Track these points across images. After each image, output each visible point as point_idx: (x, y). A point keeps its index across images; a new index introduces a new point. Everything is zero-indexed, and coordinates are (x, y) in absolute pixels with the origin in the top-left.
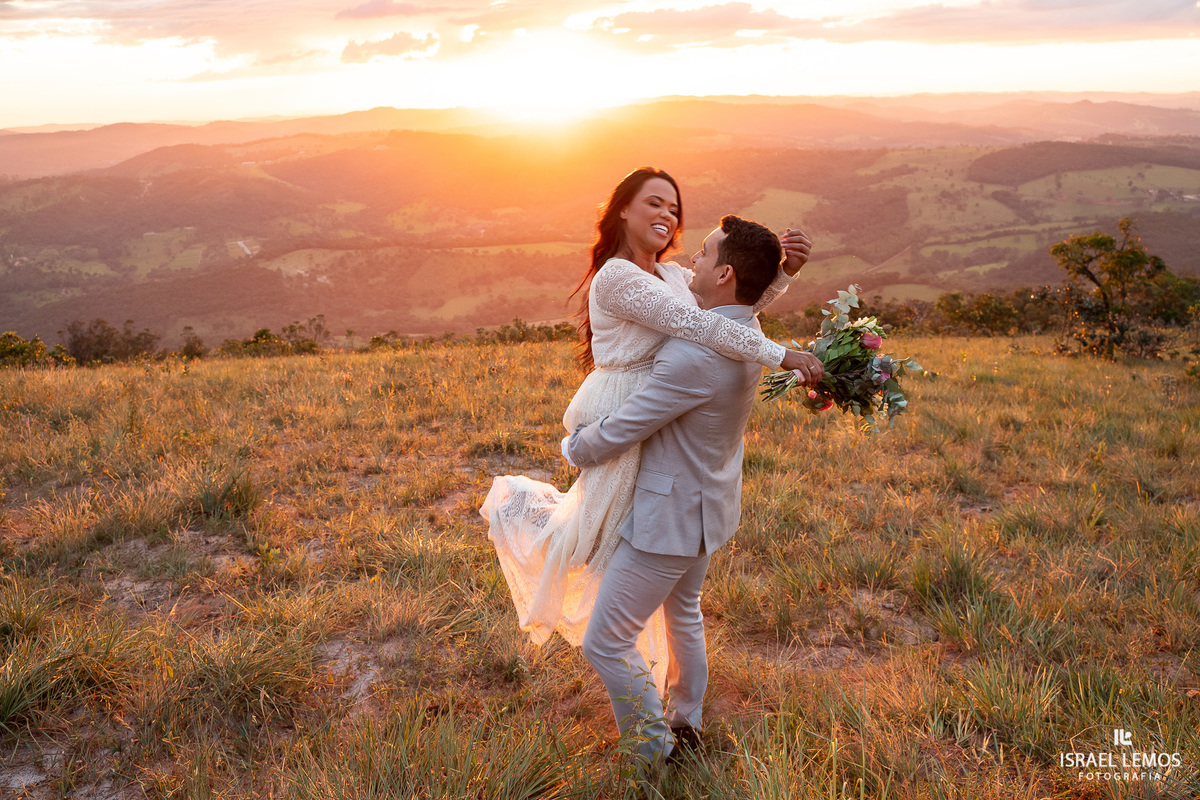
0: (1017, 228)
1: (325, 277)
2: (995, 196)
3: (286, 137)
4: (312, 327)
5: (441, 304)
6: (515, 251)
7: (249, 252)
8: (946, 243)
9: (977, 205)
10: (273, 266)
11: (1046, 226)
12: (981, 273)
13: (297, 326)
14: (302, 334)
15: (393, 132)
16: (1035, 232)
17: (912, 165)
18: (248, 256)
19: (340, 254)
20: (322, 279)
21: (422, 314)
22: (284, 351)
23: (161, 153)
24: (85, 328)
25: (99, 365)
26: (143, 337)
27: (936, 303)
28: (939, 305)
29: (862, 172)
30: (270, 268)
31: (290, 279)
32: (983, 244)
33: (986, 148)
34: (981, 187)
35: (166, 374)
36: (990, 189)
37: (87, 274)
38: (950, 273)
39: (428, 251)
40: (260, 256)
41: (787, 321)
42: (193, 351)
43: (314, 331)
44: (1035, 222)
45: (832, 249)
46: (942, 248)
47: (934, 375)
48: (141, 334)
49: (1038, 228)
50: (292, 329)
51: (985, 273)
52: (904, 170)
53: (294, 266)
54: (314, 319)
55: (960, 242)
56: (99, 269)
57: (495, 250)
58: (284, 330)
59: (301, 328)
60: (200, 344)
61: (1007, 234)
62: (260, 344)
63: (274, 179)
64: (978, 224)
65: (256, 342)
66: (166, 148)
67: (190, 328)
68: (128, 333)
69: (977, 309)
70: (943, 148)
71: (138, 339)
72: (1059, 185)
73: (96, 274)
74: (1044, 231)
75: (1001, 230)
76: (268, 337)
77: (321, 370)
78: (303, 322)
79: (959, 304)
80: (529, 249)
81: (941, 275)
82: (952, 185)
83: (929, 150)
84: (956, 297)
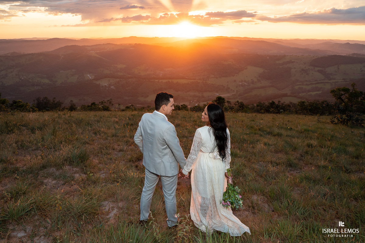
0: (325, 81)
1: (113, 87)
2: (318, 71)
3: (104, 44)
4: (108, 102)
5: (147, 96)
6: (170, 81)
7: (91, 78)
8: (303, 85)
9: (313, 73)
10: (98, 83)
11: (334, 81)
12: (313, 94)
13: (104, 102)
14: (105, 104)
15: (136, 44)
16: (331, 83)
17: (293, 60)
18: (90, 79)
19: (118, 80)
20: (112, 87)
21: (142, 99)
22: (99, 110)
23: (67, 47)
24: (41, 99)
25: (45, 111)
26: (58, 103)
27: (297, 104)
28: (298, 105)
29: (277, 62)
30: (97, 83)
31: (102, 87)
32: (314, 86)
33: (316, 56)
34: (314, 68)
35: (64, 116)
36: (317, 69)
37: (43, 82)
38: (303, 94)
39: (144, 80)
40: (94, 79)
41: (252, 107)
42: (72, 108)
43: (109, 103)
44: (331, 79)
45: (267, 85)
46: (301, 86)
47: (291, 128)
48: (58, 102)
49: (331, 81)
50: (102, 103)
51: (314, 95)
52: (290, 62)
53: (104, 83)
54: (109, 100)
55: (307, 85)
56: (46, 81)
57: (164, 81)
58: (100, 103)
59: (105, 102)
60: (75, 106)
61: (321, 83)
62: (92, 107)
63: (99, 57)
64: (313, 80)
65: (91, 106)
66: (68, 46)
67: (72, 101)
68: (54, 101)
69: (309, 107)
70: (303, 56)
71: (57, 103)
72: (339, 69)
73: (45, 82)
74: (333, 82)
75: (320, 82)
76: (95, 105)
77: (110, 117)
78: (106, 100)
79: (304, 104)
80: (175, 81)
81: (300, 95)
82: (305, 67)
83: (299, 56)
84: (303, 102)
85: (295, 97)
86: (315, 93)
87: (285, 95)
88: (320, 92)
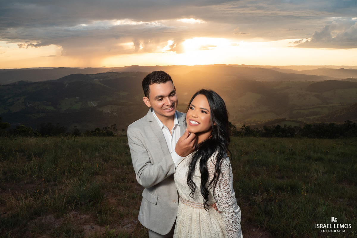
0: (322, 106)
1: (115, 113)
2: (315, 96)
3: (107, 73)
7: (94, 105)
8: (301, 110)
9: (310, 98)
10: (101, 109)
11: (331, 105)
12: (311, 119)
15: (137, 72)
16: (328, 107)
17: (290, 86)
18: (94, 106)
19: (120, 107)
20: (115, 114)
22: (104, 135)
24: (45, 125)
25: (48, 137)
29: (275, 88)
31: (105, 113)
32: (312, 110)
33: (313, 82)
34: (311, 93)
35: (68, 141)
36: (314, 94)
37: (48, 110)
38: (302, 119)
40: (97, 106)
42: (76, 133)
43: (113, 129)
44: (328, 104)
45: (266, 110)
46: (299, 111)
48: (61, 128)
50: (106, 128)
52: (288, 88)
53: (107, 110)
54: (113, 126)
55: (305, 109)
56: (51, 108)
59: (109, 128)
60: (78, 131)
61: (319, 107)
62: (97, 132)
63: (103, 85)
64: (310, 104)
65: (95, 131)
67: (76, 126)
68: (58, 127)
70: (300, 81)
72: (335, 93)
73: (50, 110)
74: (330, 107)
75: (317, 106)
76: (99, 130)
78: (110, 126)
81: (299, 119)
82: (302, 92)
83: (295, 82)
85: (293, 121)
86: (313, 117)
87: (284, 120)
88: (318, 116)
